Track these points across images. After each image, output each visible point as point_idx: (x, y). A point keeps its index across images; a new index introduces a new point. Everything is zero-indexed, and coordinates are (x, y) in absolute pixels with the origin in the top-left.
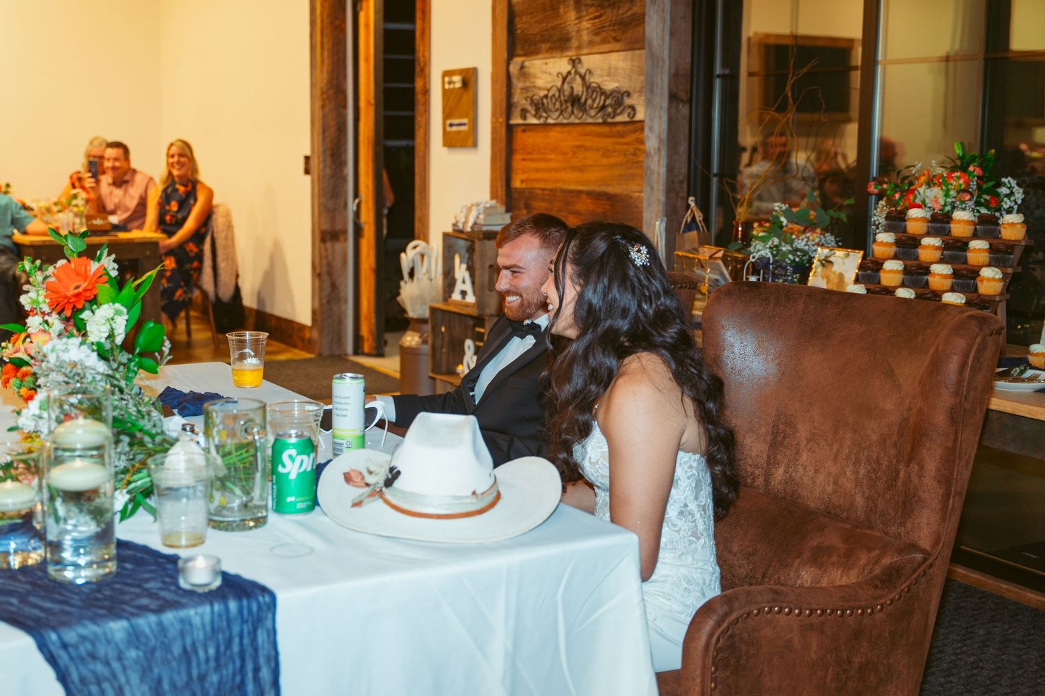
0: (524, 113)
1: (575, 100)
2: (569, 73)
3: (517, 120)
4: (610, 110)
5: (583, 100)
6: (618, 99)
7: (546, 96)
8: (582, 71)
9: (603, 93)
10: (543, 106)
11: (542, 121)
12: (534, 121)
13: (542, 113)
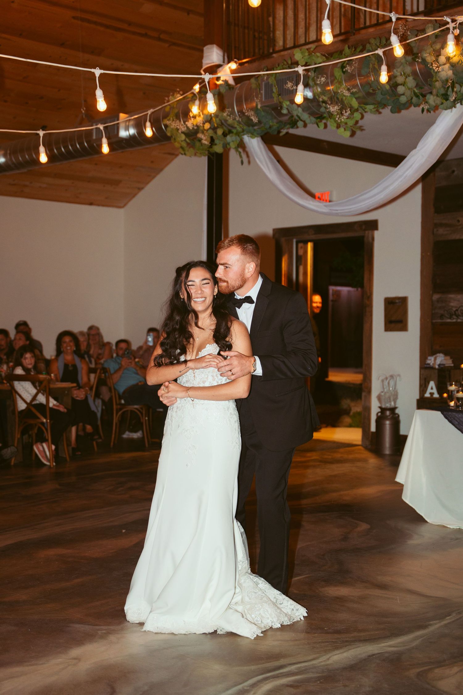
0: (442, 317)
3: (436, 320)
10: (455, 314)
11: (454, 320)
12: (449, 320)
13: (454, 317)
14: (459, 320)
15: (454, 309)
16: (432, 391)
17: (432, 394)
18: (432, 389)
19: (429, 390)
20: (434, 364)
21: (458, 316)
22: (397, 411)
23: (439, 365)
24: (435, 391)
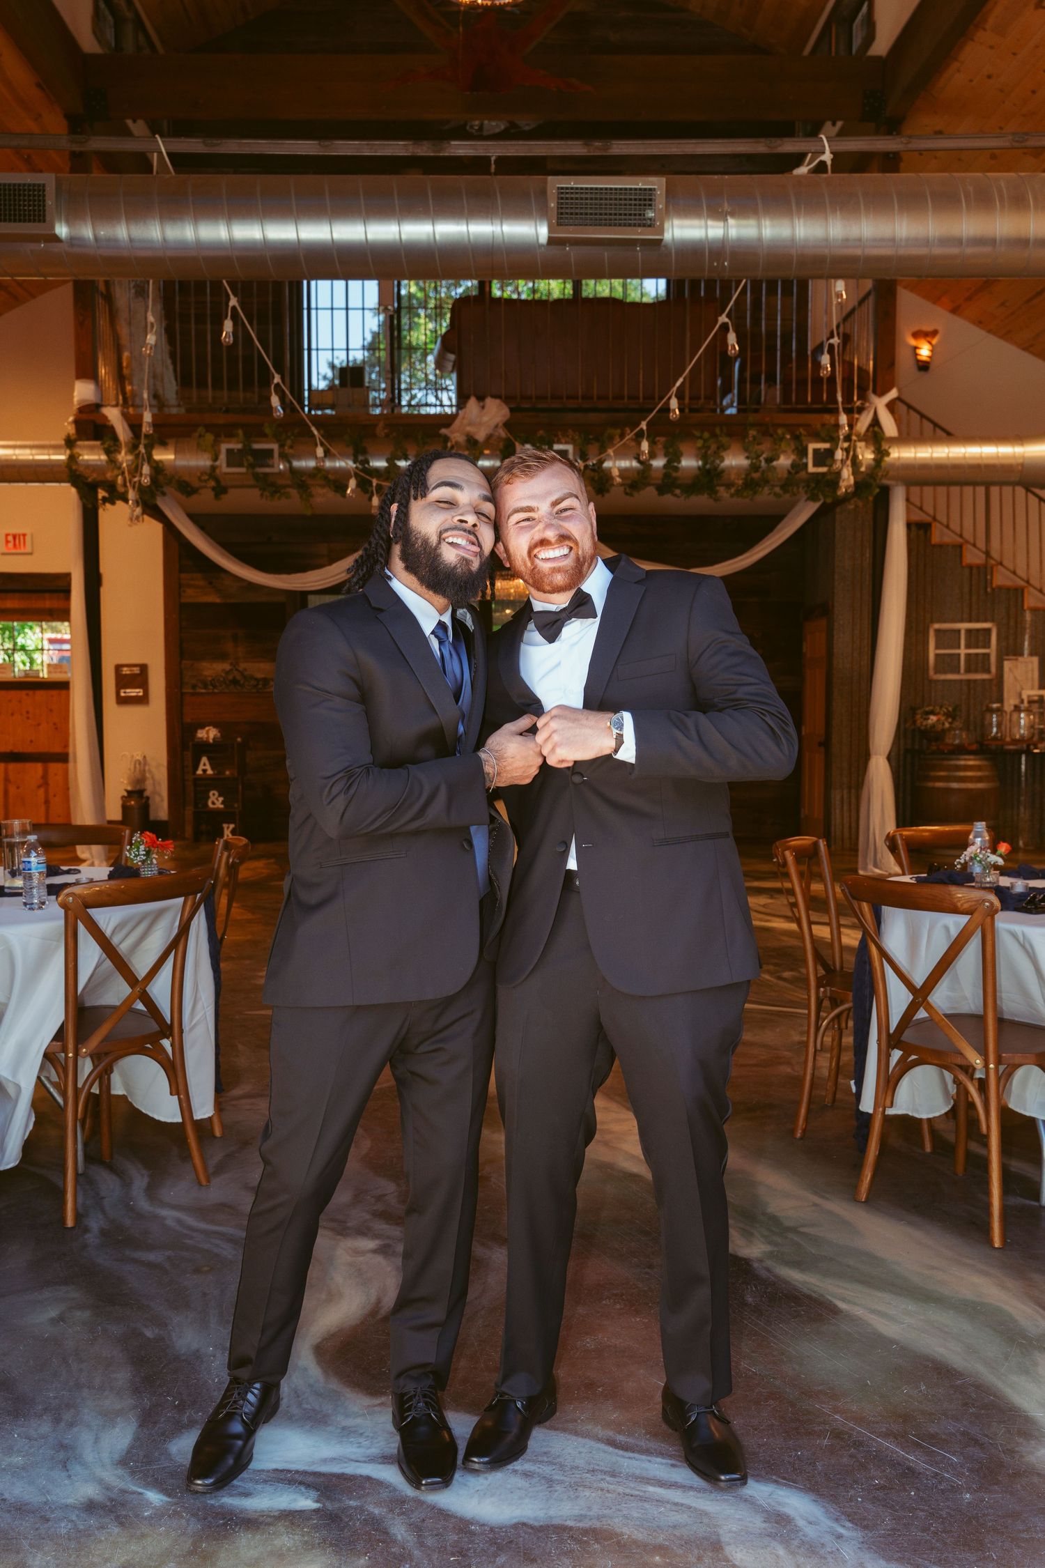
0: (194, 687)
1: (235, 682)
2: (231, 670)
3: (187, 690)
4: (260, 686)
5: (242, 682)
6: (266, 681)
7: (213, 680)
8: (241, 669)
9: (256, 679)
10: (212, 685)
11: (211, 691)
12: (203, 691)
13: (211, 687)
14: (216, 691)
15: (210, 679)
16: (204, 768)
17: (205, 771)
18: (205, 765)
19: (201, 767)
20: (208, 738)
21: (215, 687)
22: (147, 794)
23: (214, 739)
24: (208, 767)
